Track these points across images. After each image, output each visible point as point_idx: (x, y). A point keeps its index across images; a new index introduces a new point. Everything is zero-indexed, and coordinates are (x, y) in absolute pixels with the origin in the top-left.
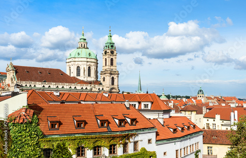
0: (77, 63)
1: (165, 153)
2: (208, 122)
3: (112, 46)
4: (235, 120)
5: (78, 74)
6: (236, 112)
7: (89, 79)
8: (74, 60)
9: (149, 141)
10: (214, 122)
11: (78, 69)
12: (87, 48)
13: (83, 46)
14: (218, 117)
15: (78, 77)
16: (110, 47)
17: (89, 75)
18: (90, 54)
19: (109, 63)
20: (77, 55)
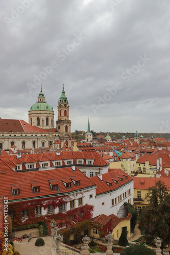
0: (37, 115)
1: (103, 204)
2: (140, 167)
3: (65, 101)
4: (160, 165)
5: (38, 124)
6: (161, 159)
7: (48, 128)
8: (34, 112)
9: (91, 196)
10: (144, 167)
11: (38, 119)
12: (45, 102)
13: (42, 100)
14: (147, 163)
15: (38, 127)
16: (64, 102)
17: (47, 124)
18: (47, 107)
19: (63, 114)
20: (37, 108)
